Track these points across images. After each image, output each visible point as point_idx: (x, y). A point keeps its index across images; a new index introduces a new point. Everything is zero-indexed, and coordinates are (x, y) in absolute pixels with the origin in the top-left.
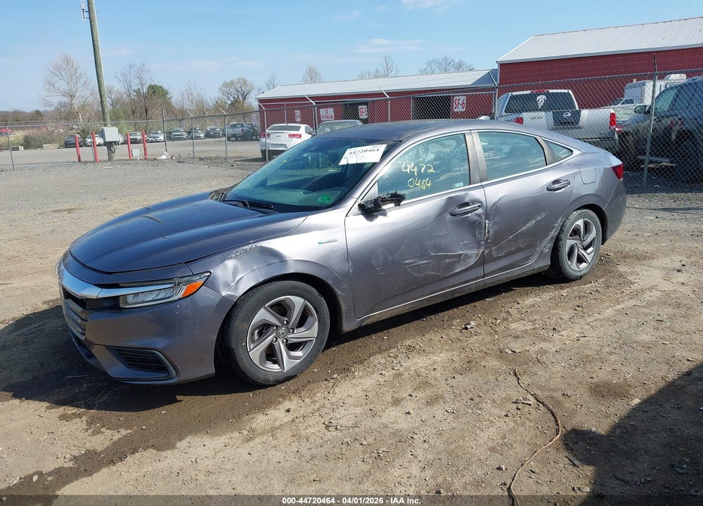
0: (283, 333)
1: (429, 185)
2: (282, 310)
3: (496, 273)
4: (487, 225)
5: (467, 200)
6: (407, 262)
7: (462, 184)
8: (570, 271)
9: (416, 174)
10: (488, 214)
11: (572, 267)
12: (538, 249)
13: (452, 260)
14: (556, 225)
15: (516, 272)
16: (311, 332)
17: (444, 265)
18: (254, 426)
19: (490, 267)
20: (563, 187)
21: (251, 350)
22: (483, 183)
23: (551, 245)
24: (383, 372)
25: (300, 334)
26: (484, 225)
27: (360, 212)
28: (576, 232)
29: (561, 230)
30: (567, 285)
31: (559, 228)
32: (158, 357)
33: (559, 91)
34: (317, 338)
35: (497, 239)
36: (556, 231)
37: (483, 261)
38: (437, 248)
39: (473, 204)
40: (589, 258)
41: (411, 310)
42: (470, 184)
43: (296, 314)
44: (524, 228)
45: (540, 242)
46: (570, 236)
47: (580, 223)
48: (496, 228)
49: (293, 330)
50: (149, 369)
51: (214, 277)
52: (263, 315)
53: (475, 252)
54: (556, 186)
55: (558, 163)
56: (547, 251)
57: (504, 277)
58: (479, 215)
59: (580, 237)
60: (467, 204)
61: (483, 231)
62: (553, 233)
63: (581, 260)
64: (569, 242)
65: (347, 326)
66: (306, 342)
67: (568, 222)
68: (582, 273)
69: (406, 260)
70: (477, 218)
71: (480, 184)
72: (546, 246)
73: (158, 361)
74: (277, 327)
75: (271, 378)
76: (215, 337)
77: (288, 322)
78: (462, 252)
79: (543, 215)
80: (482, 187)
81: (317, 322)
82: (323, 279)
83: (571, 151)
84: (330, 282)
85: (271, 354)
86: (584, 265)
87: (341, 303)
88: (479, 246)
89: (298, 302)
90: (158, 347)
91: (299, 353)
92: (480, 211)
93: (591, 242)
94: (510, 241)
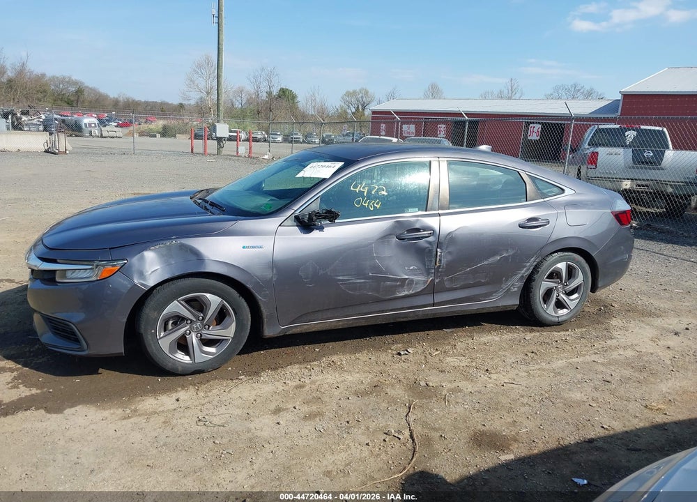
0: (197, 328)
1: (378, 206)
2: (198, 305)
3: (444, 303)
4: (439, 254)
5: (417, 226)
6: (341, 278)
7: (417, 209)
8: (545, 315)
9: (365, 194)
10: (441, 243)
11: (549, 311)
12: (505, 287)
13: (393, 283)
14: (528, 264)
15: (474, 306)
16: (228, 331)
17: (384, 286)
18: (139, 407)
19: (440, 297)
20: (540, 226)
21: (161, 338)
22: (441, 212)
23: (521, 284)
24: (287, 382)
25: (215, 332)
26: (435, 253)
27: (295, 224)
28: (555, 275)
29: (536, 269)
30: (539, 328)
31: (532, 268)
32: (72, 329)
33: (653, 128)
34: (233, 338)
35: (451, 268)
36: (528, 270)
37: (432, 289)
38: (376, 269)
39: (424, 231)
40: (572, 305)
41: (346, 326)
42: (426, 211)
43: (212, 311)
44: (486, 263)
45: (507, 280)
46: (547, 278)
47: (562, 266)
48: (449, 258)
49: (209, 327)
50: (69, 338)
51: (130, 267)
52: (176, 307)
53: (422, 278)
54: (534, 223)
55: (542, 200)
56: (516, 289)
57: (460, 309)
58: (430, 243)
59: (561, 281)
60: (418, 230)
61: (434, 260)
62: (525, 272)
63: (560, 305)
64: (546, 284)
65: (269, 332)
66: (223, 340)
67: (545, 264)
68: (560, 319)
69: (339, 276)
70: (427, 245)
71: (437, 212)
72: (516, 284)
73: (74, 333)
74: (191, 320)
75: (180, 368)
76: (125, 320)
77: (203, 319)
78: (407, 277)
79: (511, 252)
80: (439, 215)
81: (234, 323)
82: (242, 282)
83: (563, 190)
84: (249, 286)
85: (183, 345)
86: (565, 311)
87: (262, 309)
88: (428, 273)
89: (214, 300)
90: (74, 321)
91: (212, 350)
92: (431, 239)
93: (577, 287)
94: (468, 272)
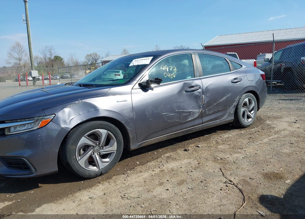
0: (97, 149)
1: (174, 76)
2: (95, 137)
3: (208, 122)
4: (203, 97)
5: (193, 85)
6: (164, 114)
8: (243, 122)
9: (168, 71)
10: (204, 92)
11: (246, 121)
12: (228, 111)
13: (186, 114)
14: (236, 100)
15: (218, 122)
16: (113, 147)
17: (183, 115)
19: (205, 119)
20: (239, 81)
21: (79, 160)
22: (201, 77)
23: (234, 109)
25: (107, 150)
26: (201, 97)
27: (139, 87)
28: (245, 104)
30: (244, 129)
31: (238, 101)
33: (232, 53)
34: (116, 151)
35: (209, 104)
37: (201, 116)
38: (179, 108)
39: (196, 87)
40: (252, 116)
41: (166, 139)
42: (194, 77)
43: (103, 139)
44: (221, 100)
45: (229, 108)
46: (243, 106)
47: (247, 100)
48: (208, 99)
49: (103, 147)
50: (20, 168)
51: (58, 118)
52: (84, 140)
53: (198, 111)
54: (235, 81)
55: (236, 71)
56: (232, 112)
58: (199, 92)
59: (247, 106)
60: (193, 87)
61: (201, 100)
62: (235, 104)
63: (249, 117)
64: (242, 110)
65: (133, 146)
66: (111, 153)
67: (241, 100)
68: (250, 124)
69: (163, 113)
70: (198, 94)
71: (199, 78)
72: (232, 110)
73: (25, 164)
74: (93, 146)
75: (93, 174)
76: (58, 150)
77: (99, 144)
78: (191, 110)
79: (230, 94)
80: (201, 79)
81: (116, 143)
83: (242, 66)
84: (123, 122)
85: (91, 161)
86: (250, 119)
87: (130, 134)
88: (200, 108)
89: (103, 132)
90: (25, 156)
91: (107, 160)
92: (200, 90)
93: (253, 108)
94: (214, 106)
